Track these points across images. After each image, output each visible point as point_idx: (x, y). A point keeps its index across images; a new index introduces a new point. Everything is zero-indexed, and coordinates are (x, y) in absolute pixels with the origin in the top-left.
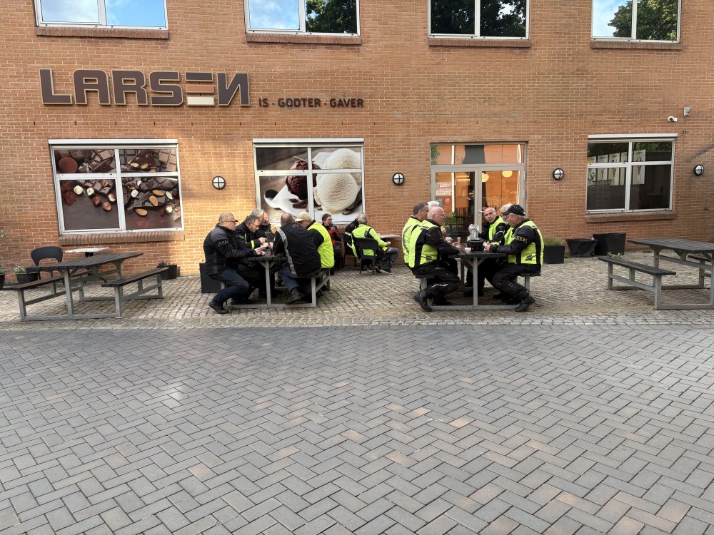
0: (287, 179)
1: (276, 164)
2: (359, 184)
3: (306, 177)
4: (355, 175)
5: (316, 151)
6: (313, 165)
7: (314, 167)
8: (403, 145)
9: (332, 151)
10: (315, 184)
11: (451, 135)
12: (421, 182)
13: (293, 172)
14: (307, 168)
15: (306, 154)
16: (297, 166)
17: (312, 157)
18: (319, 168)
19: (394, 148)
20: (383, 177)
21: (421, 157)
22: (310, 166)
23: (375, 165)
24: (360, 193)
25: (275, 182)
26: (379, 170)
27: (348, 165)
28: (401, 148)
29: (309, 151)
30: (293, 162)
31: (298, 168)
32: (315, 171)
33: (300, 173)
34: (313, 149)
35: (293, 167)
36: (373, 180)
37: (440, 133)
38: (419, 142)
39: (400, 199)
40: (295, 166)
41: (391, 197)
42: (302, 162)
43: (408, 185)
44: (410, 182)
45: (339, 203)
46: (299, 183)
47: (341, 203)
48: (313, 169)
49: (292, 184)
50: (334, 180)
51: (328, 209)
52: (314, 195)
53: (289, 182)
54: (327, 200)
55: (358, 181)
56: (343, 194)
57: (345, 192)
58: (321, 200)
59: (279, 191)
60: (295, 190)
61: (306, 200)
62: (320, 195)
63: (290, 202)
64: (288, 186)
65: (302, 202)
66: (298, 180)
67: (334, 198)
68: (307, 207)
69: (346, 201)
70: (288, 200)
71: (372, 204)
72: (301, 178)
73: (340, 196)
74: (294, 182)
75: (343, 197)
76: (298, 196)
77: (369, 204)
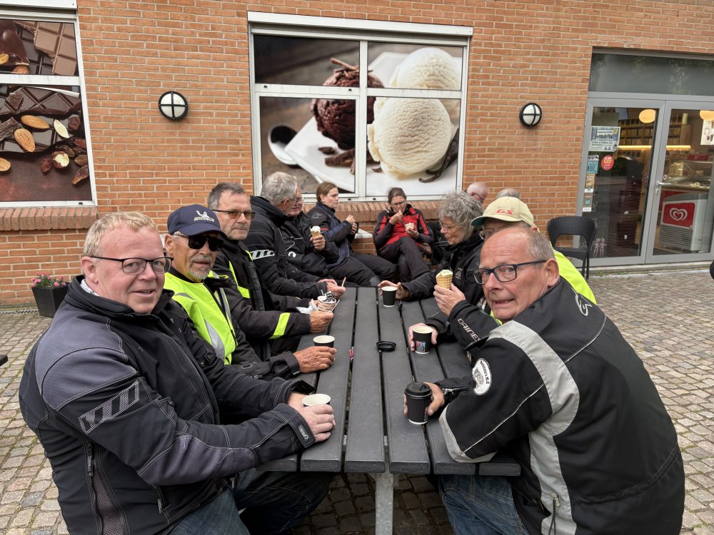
0: (316, 107)
1: (296, 71)
2: (455, 121)
3: (352, 104)
4: (450, 103)
5: (377, 49)
6: (369, 78)
7: (372, 83)
8: (545, 47)
9: (409, 52)
10: (370, 119)
11: (632, 34)
12: (569, 122)
13: (329, 92)
14: (357, 84)
15: (357, 54)
16: (338, 79)
17: (369, 62)
18: (380, 86)
19: (528, 53)
20: (502, 109)
21: (573, 74)
22: (363, 80)
23: (488, 84)
24: (455, 140)
25: (292, 111)
26: (496, 96)
27: (437, 81)
28: (541, 54)
29: (364, 47)
30: (330, 69)
31: (338, 83)
32: (373, 92)
33: (342, 93)
34: (372, 44)
35: (329, 81)
36: (483, 114)
37: (612, 28)
38: (573, 42)
39: (530, 156)
40: (333, 79)
41: (513, 150)
42: (348, 70)
43: (547, 128)
44: (551, 122)
45: (415, 158)
46: (340, 115)
47: (418, 159)
48: (369, 86)
49: (327, 116)
50: (407, 112)
51: (393, 169)
52: (367, 142)
53: (320, 112)
54: (391, 150)
55: (453, 117)
56: (422, 141)
57: (427, 137)
58: (380, 150)
59: (300, 130)
60: (331, 130)
61: (351, 150)
62: (379, 141)
63: (320, 153)
64: (317, 120)
65: (343, 154)
66: (338, 109)
67: (406, 148)
68: (353, 166)
69: (429, 154)
70: (317, 149)
71: (478, 162)
72: (345, 103)
73: (418, 144)
74: (329, 113)
75: (423, 145)
76: (336, 141)
77: (473, 162)
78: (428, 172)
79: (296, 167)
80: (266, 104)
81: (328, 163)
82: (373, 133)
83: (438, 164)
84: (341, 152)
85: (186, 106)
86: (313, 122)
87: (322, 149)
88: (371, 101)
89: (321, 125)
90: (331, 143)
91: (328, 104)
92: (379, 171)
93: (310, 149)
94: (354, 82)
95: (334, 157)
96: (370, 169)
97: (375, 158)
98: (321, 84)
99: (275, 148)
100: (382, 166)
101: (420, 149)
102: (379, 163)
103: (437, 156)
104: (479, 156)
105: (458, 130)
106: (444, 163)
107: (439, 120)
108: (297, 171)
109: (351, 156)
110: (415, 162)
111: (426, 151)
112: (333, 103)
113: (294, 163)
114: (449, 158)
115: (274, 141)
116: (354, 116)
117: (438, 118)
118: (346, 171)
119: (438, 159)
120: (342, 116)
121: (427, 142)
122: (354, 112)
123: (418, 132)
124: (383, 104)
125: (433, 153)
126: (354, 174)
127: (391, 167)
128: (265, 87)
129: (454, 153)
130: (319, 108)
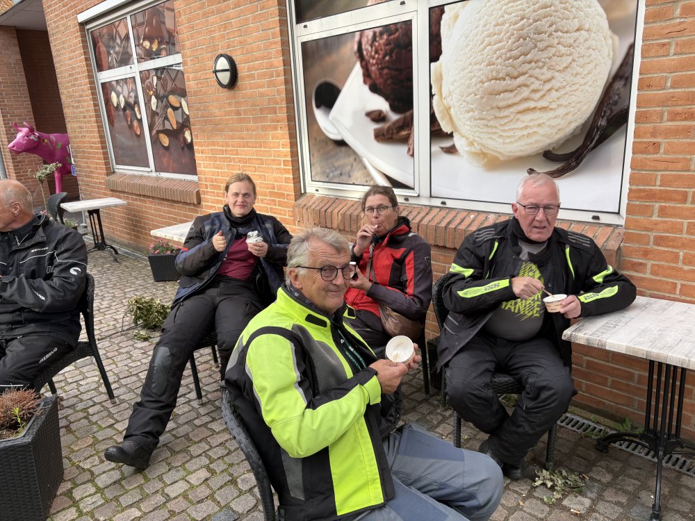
0: (360, 44)
2: (620, 26)
10: (435, 54)
24: (622, 75)
25: (333, 57)
33: (393, 12)
45: (520, 125)
47: (526, 127)
49: (373, 58)
51: (477, 148)
52: (431, 96)
54: (472, 110)
56: (536, 84)
57: (548, 75)
58: (452, 112)
60: (379, 81)
62: (450, 93)
64: (362, 67)
65: (398, 121)
67: (501, 104)
69: (551, 114)
73: (525, 92)
74: (376, 52)
75: (537, 95)
77: (654, 134)
78: (548, 155)
79: (342, 143)
80: (308, 52)
81: (379, 136)
82: (440, 78)
83: (573, 137)
84: (394, 117)
85: (233, 70)
86: (358, 71)
88: (435, 15)
89: (367, 75)
92: (451, 150)
95: (385, 125)
97: (446, 128)
98: (364, 5)
99: (319, 114)
100: (458, 141)
101: (532, 104)
102: (451, 136)
103: (570, 117)
105: (632, 47)
106: (589, 137)
107: (578, 30)
108: (343, 149)
109: (407, 124)
110: (519, 133)
111: (543, 109)
112: (381, 34)
113: (338, 138)
114: (602, 122)
115: (318, 106)
116: (411, 51)
117: (576, 24)
119: (573, 126)
120: (394, 55)
121: (548, 86)
123: (527, 66)
124: (456, 17)
125: (561, 111)
126: (413, 155)
127: (471, 144)
128: (305, 26)
129: (616, 109)
130: (363, 47)
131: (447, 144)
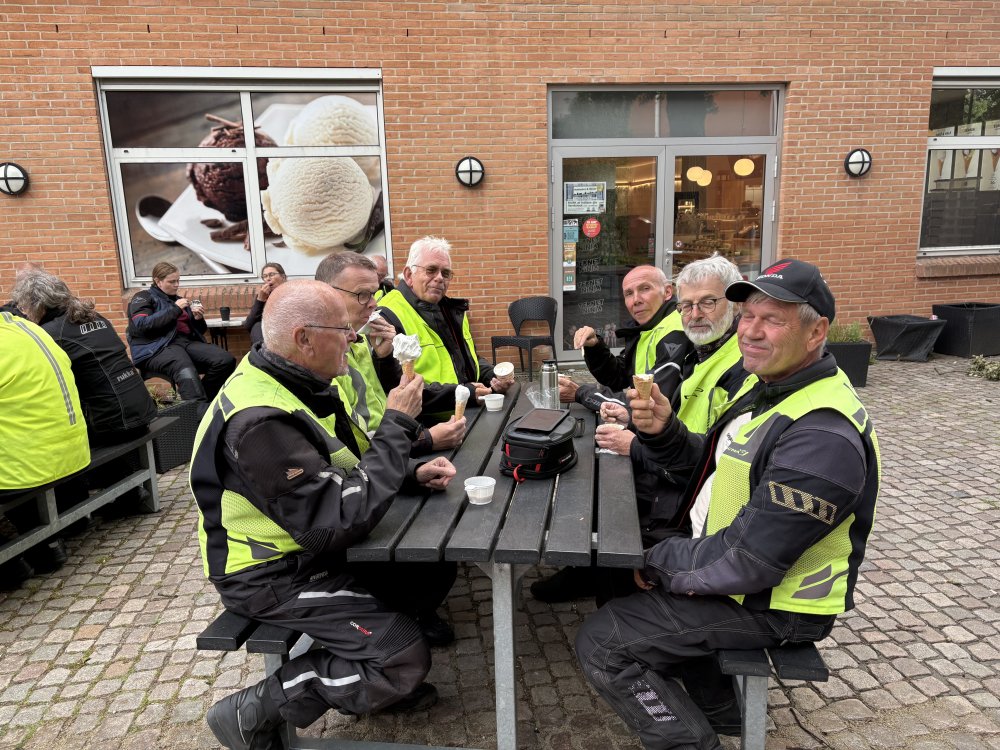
0: (192, 173)
1: (164, 131)
2: (376, 183)
3: (239, 166)
4: (365, 161)
5: (264, 100)
6: (257, 136)
7: (260, 141)
8: (480, 88)
9: (305, 103)
10: (264, 184)
11: (600, 65)
12: (526, 179)
13: (208, 154)
14: (242, 144)
15: (237, 108)
16: (217, 138)
17: (254, 117)
18: (272, 145)
19: (459, 96)
20: (431, 166)
21: (525, 119)
22: (249, 139)
23: (410, 136)
24: (378, 206)
25: (163, 178)
26: (422, 151)
27: (346, 136)
28: (476, 96)
29: (245, 99)
30: (206, 127)
31: (218, 142)
32: (263, 152)
33: (225, 155)
34: (254, 95)
35: (205, 142)
36: (406, 174)
37: (572, 60)
38: (519, 80)
39: (477, 223)
40: (210, 139)
41: (454, 216)
42: (229, 127)
43: (495, 187)
44: (501, 179)
45: (327, 229)
46: (224, 181)
47: (332, 230)
48: (257, 145)
49: (207, 183)
50: (311, 173)
51: (301, 243)
52: (263, 211)
53: (198, 179)
54: (295, 221)
55: (372, 177)
56: (335, 208)
57: (341, 203)
58: (280, 221)
59: (175, 200)
60: (214, 199)
61: (243, 222)
62: (277, 210)
63: (204, 227)
64: (195, 188)
65: (233, 227)
66: (221, 174)
67: (314, 217)
68: (247, 240)
69: (345, 224)
70: (199, 222)
71: (407, 232)
72: (229, 167)
73: (329, 212)
74: (210, 179)
75: (336, 214)
76: (222, 211)
77: (400, 232)
78: (344, 246)
79: (175, 244)
80: (129, 171)
81: (215, 238)
82: (269, 200)
83: (359, 235)
84: (230, 224)
85: (26, 178)
86: (191, 190)
87: (204, 222)
88: (262, 163)
89: (201, 194)
90: (217, 215)
91: (207, 169)
92: (282, 245)
93: (190, 223)
94: (238, 141)
95: (222, 230)
96: (269, 244)
97: (275, 230)
98: (196, 146)
99: (146, 223)
100: (285, 239)
101: (334, 218)
102: (280, 236)
103: (356, 225)
104: (408, 225)
105: (381, 193)
106: (367, 235)
107: (354, 182)
108: (177, 248)
109: (244, 228)
110: (329, 234)
111: (340, 221)
112: (214, 168)
113: (171, 240)
114: (373, 228)
115: (143, 214)
116: (243, 181)
117: (352, 179)
118: (240, 246)
119: (359, 230)
120: (227, 183)
121: (342, 209)
122: (241, 178)
123: (327, 198)
124: (278, 166)
125: (351, 222)
126: (250, 250)
127: (296, 241)
128: (126, 151)
129: (379, 222)
130: (196, 174)
131: (278, 241)
